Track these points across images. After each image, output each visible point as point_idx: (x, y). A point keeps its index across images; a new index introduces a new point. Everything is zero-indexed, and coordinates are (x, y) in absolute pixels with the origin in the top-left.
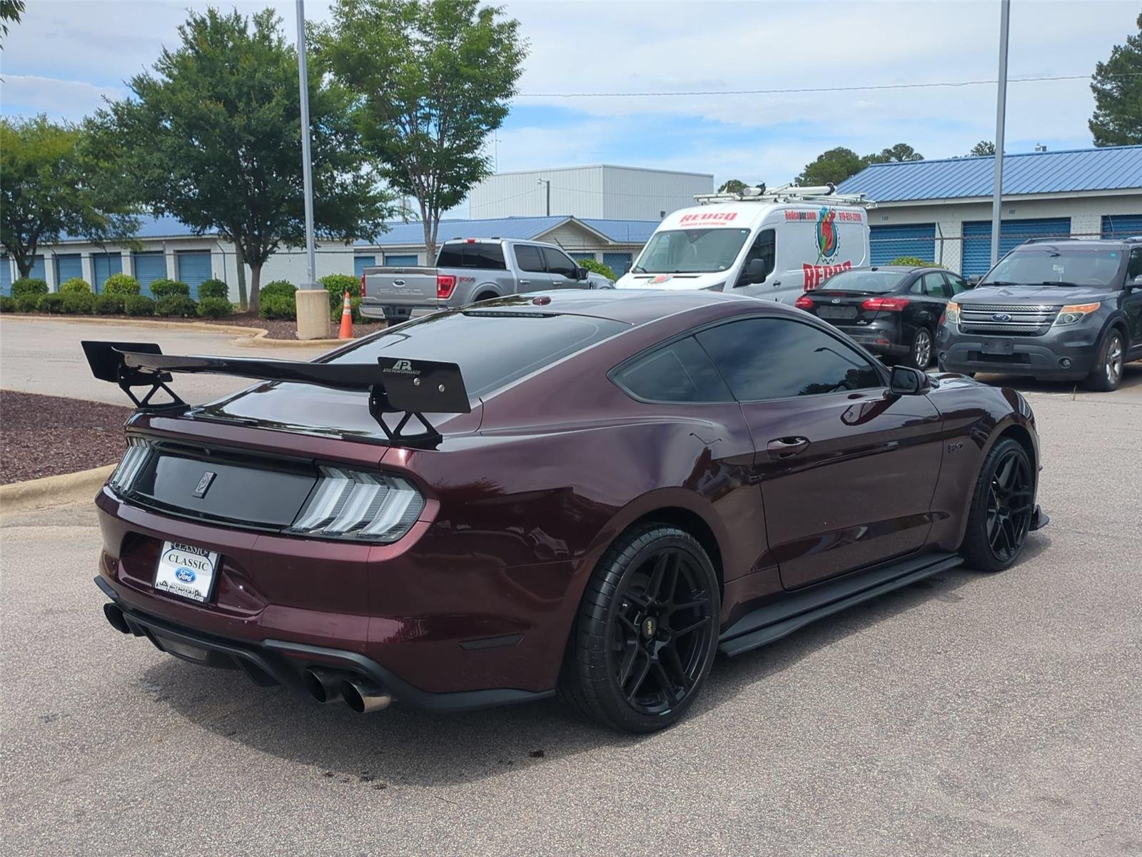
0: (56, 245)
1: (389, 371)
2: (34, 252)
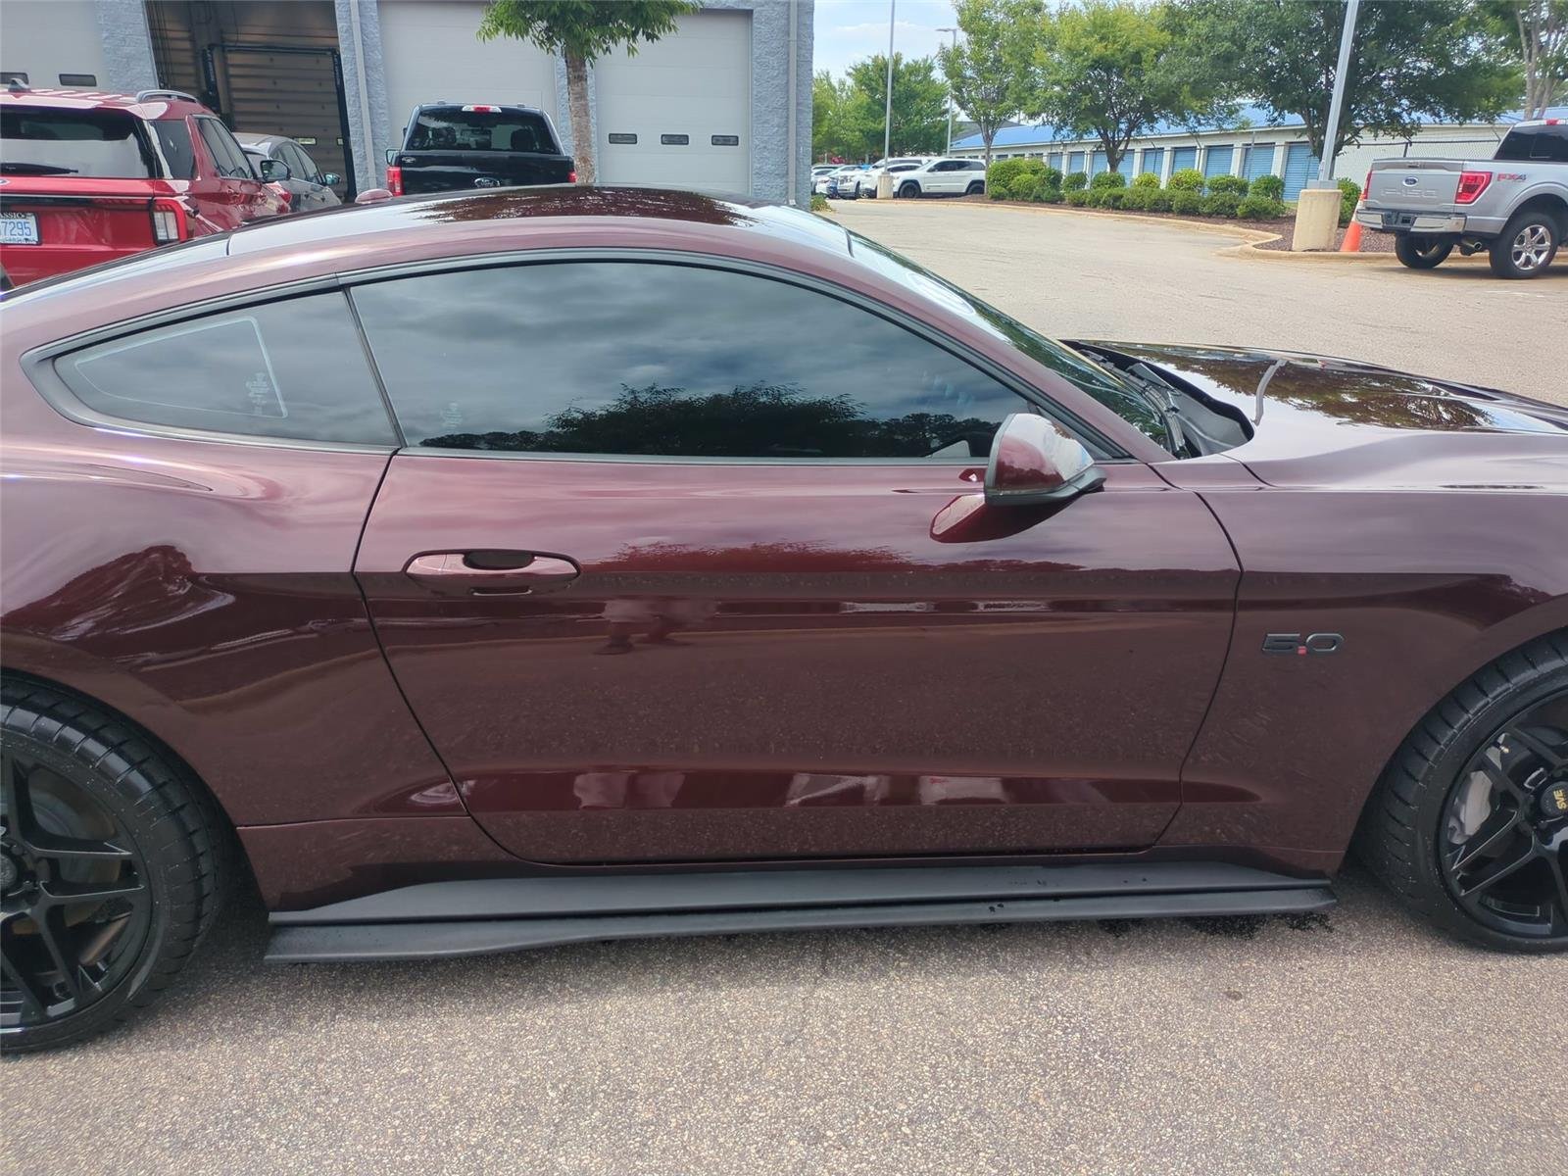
2: (1126, 146)
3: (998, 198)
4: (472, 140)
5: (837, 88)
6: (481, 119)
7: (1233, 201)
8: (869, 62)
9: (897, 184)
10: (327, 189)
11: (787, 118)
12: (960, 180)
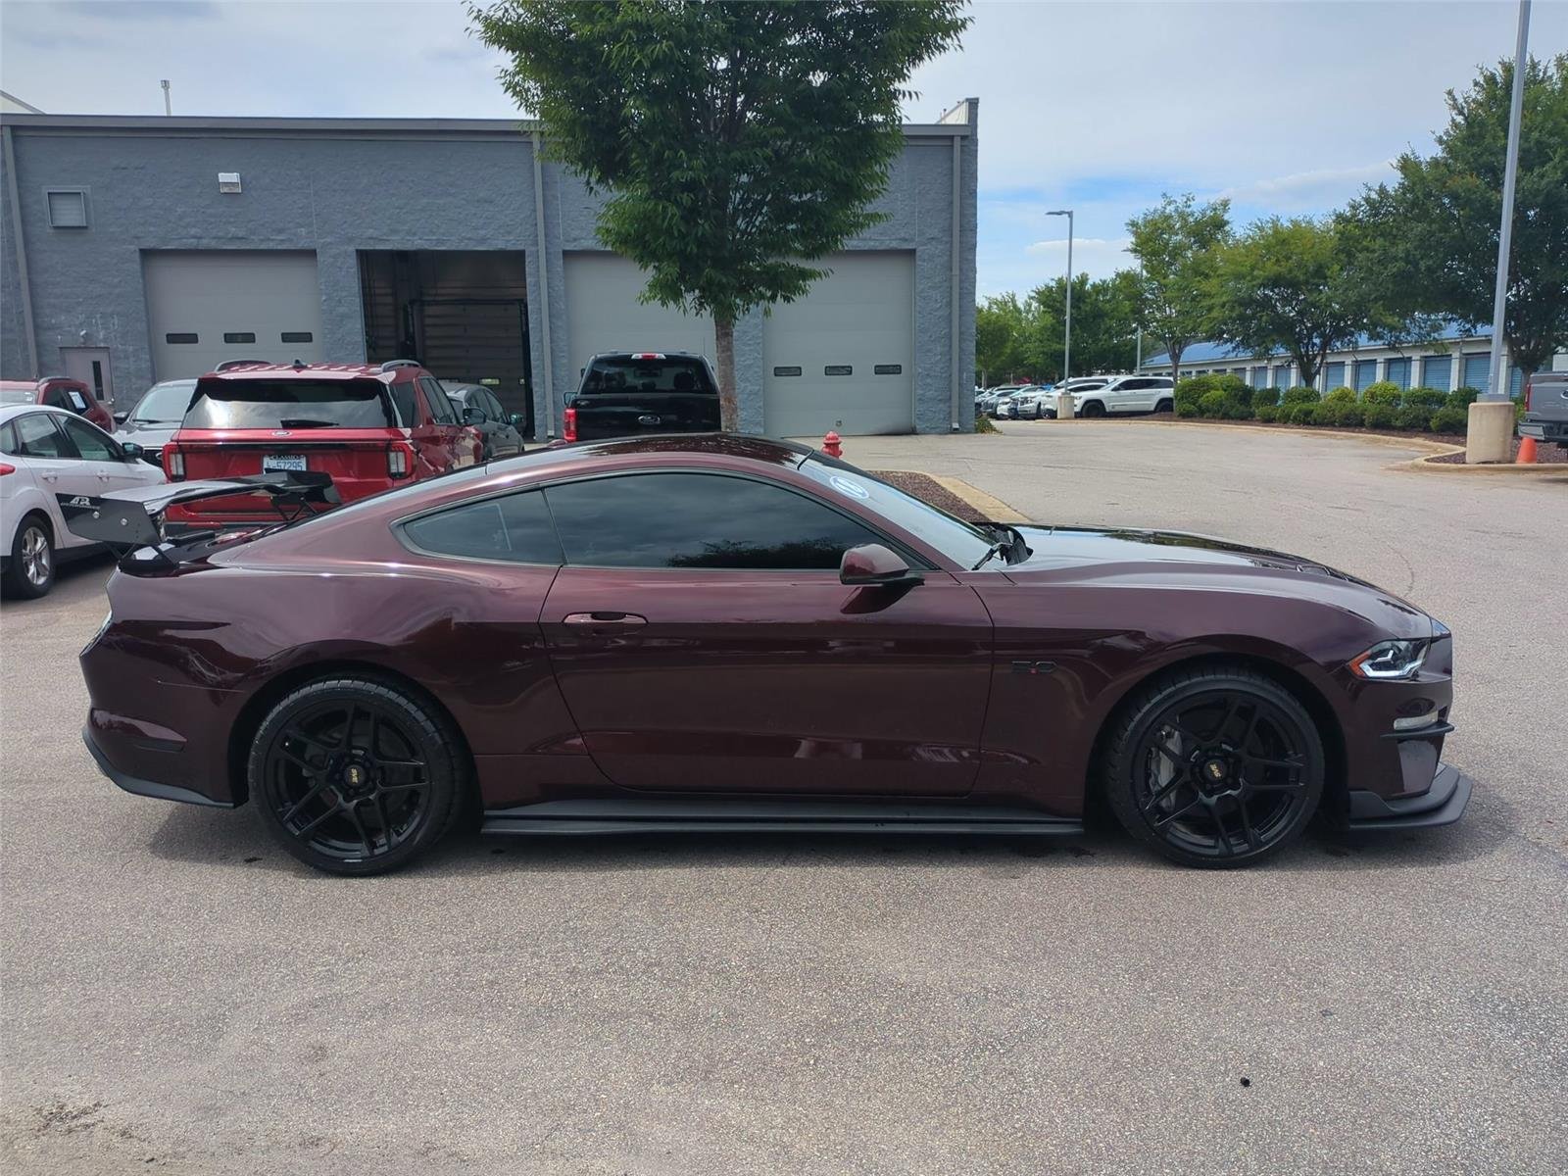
0: (1355, 351)
1: (67, 504)
2: (1322, 360)
3: (1186, 416)
4: (639, 382)
5: (1023, 309)
6: (648, 365)
7: (1427, 414)
8: (1053, 284)
9: (1079, 404)
10: (511, 428)
11: (950, 346)
12: (1150, 397)
